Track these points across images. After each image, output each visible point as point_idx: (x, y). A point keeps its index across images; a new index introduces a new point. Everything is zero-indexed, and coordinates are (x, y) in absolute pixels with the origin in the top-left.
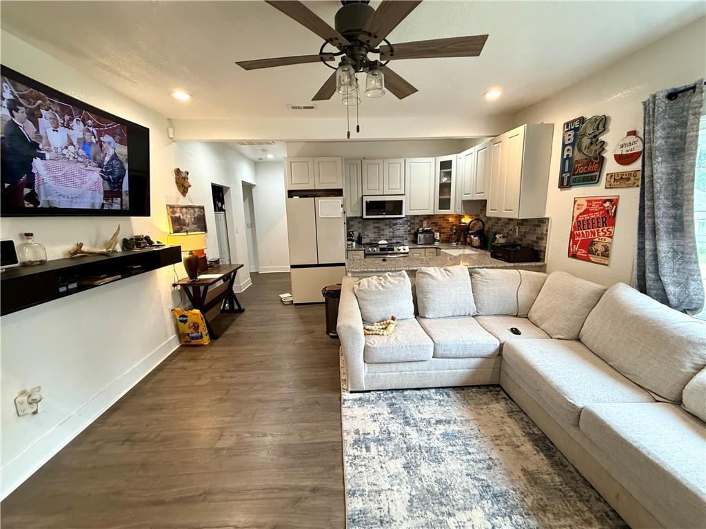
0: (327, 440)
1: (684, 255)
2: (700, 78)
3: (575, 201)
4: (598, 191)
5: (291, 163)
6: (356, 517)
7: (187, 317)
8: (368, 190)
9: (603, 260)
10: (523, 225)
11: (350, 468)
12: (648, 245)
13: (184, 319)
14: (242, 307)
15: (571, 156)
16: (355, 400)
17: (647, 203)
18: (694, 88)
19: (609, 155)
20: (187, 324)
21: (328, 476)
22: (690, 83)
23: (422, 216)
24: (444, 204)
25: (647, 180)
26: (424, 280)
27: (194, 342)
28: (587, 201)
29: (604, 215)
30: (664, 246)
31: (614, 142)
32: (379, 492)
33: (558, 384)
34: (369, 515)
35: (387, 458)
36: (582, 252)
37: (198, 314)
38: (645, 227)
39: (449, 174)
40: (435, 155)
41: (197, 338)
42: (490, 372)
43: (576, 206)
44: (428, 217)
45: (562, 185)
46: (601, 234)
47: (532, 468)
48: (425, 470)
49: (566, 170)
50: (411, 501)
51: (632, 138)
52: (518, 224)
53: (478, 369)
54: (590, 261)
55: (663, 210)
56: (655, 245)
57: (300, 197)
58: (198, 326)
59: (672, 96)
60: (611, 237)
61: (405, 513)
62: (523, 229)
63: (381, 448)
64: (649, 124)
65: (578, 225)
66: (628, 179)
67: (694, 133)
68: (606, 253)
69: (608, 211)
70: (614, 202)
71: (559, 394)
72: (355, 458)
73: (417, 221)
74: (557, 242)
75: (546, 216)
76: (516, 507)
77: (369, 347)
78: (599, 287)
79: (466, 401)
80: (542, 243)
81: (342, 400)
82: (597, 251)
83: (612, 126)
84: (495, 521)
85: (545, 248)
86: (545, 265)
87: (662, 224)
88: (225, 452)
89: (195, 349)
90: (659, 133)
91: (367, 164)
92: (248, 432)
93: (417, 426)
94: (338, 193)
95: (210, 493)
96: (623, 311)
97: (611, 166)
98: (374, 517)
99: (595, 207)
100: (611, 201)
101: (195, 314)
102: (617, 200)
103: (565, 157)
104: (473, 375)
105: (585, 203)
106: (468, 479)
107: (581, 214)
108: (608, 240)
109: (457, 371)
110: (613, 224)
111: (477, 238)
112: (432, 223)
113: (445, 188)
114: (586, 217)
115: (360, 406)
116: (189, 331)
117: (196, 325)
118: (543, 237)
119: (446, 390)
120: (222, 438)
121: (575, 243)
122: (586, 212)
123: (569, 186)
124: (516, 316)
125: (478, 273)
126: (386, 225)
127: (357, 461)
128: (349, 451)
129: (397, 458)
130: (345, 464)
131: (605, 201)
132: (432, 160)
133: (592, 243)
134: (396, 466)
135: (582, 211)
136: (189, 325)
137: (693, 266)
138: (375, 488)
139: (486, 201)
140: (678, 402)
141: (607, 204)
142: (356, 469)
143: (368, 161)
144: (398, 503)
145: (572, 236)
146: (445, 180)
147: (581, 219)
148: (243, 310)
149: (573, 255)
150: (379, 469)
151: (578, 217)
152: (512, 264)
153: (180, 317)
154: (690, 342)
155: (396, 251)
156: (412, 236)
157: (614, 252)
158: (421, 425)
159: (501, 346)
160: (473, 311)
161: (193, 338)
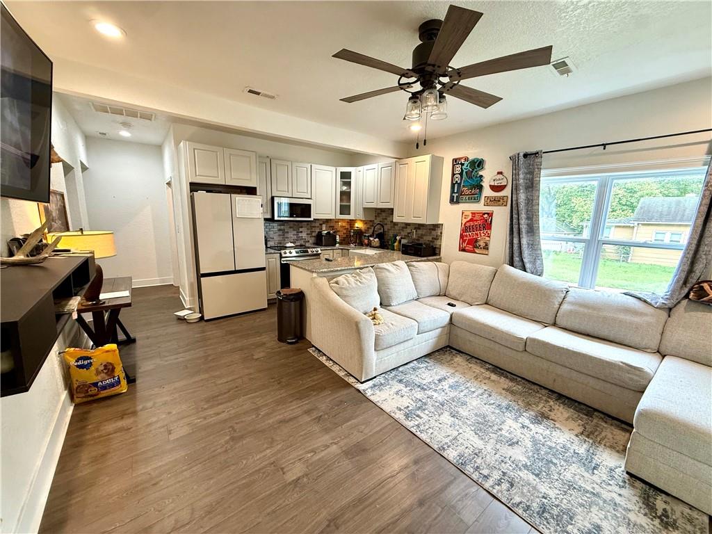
0: (383, 425)
1: (534, 246)
2: (540, 149)
3: (463, 213)
4: (480, 207)
5: (194, 149)
6: (461, 461)
7: (90, 358)
8: (277, 190)
9: (484, 251)
10: (420, 229)
11: (423, 435)
12: (516, 241)
13: (86, 362)
14: (132, 336)
15: (459, 182)
16: (372, 387)
17: (515, 216)
18: (537, 153)
19: (486, 184)
20: (93, 368)
21: (413, 448)
22: (534, 150)
23: (321, 219)
24: (345, 209)
25: (514, 202)
26: (383, 274)
27: (104, 393)
28: (472, 213)
29: (484, 223)
30: (524, 241)
31: (488, 176)
32: (455, 438)
33: (506, 329)
34: (466, 455)
35: (437, 416)
36: (470, 247)
37: (114, 351)
38: (514, 230)
39: (349, 184)
40: (336, 165)
41: (112, 385)
42: (445, 337)
43: (464, 217)
44: (327, 221)
45: (452, 201)
46: (482, 235)
47: (506, 387)
48: (463, 412)
49: (456, 191)
50: (476, 434)
51: (500, 176)
52: (415, 228)
53: (440, 337)
54: (476, 253)
55: (524, 220)
56: (520, 241)
57: (208, 191)
58: (113, 368)
59: (526, 156)
60: (489, 237)
61: (481, 442)
62: (420, 232)
63: (426, 412)
64: (516, 170)
65: (465, 229)
66: (499, 201)
67: (538, 179)
68: (486, 247)
69: (486, 220)
70: (490, 215)
71: (510, 335)
72: (418, 426)
73: (317, 224)
74: (450, 241)
75: (440, 222)
76: (519, 410)
77: (379, 335)
78: (492, 268)
79: (440, 362)
80: (437, 243)
81: (362, 391)
82: (480, 246)
83: (487, 166)
84: (520, 421)
85: (440, 245)
86: (441, 258)
87: (524, 228)
88: (305, 480)
89: (109, 402)
90: (521, 176)
91: (277, 164)
92: (308, 452)
93: (430, 389)
94: (251, 191)
95: (337, 518)
96: (515, 280)
97: (487, 192)
98: (470, 455)
99: (477, 217)
100: (488, 214)
101: (108, 351)
102: (492, 213)
103: (454, 182)
104: (437, 342)
105: (471, 215)
106: (487, 406)
107: (468, 222)
108: (487, 239)
109: (427, 342)
110: (490, 229)
111: (377, 240)
112: (330, 227)
113: (345, 196)
114: (472, 223)
115: (380, 391)
116: (95, 379)
117: (111, 367)
118: (438, 237)
119: (423, 359)
120: (285, 470)
121: (464, 241)
122: (471, 220)
123: (458, 202)
124: (439, 296)
125: (413, 266)
126: (290, 228)
127: (422, 428)
128: (409, 424)
129: (442, 413)
130: (416, 433)
131: (484, 214)
132: (333, 169)
133: (476, 241)
134: (446, 418)
135: (469, 219)
136: (97, 369)
137: (539, 252)
138: (451, 438)
139: (392, 209)
140: (554, 324)
141: (486, 216)
142: (427, 433)
143: (278, 162)
144: (472, 438)
145: (462, 237)
146: (345, 188)
147: (468, 225)
148: (134, 341)
149: (463, 250)
150: (440, 426)
151: (465, 223)
152: (425, 258)
153: (77, 361)
154: (555, 291)
155: (310, 253)
156: (313, 238)
157: (491, 246)
158: (433, 386)
159: (451, 315)
160: (415, 295)
161: (104, 388)
